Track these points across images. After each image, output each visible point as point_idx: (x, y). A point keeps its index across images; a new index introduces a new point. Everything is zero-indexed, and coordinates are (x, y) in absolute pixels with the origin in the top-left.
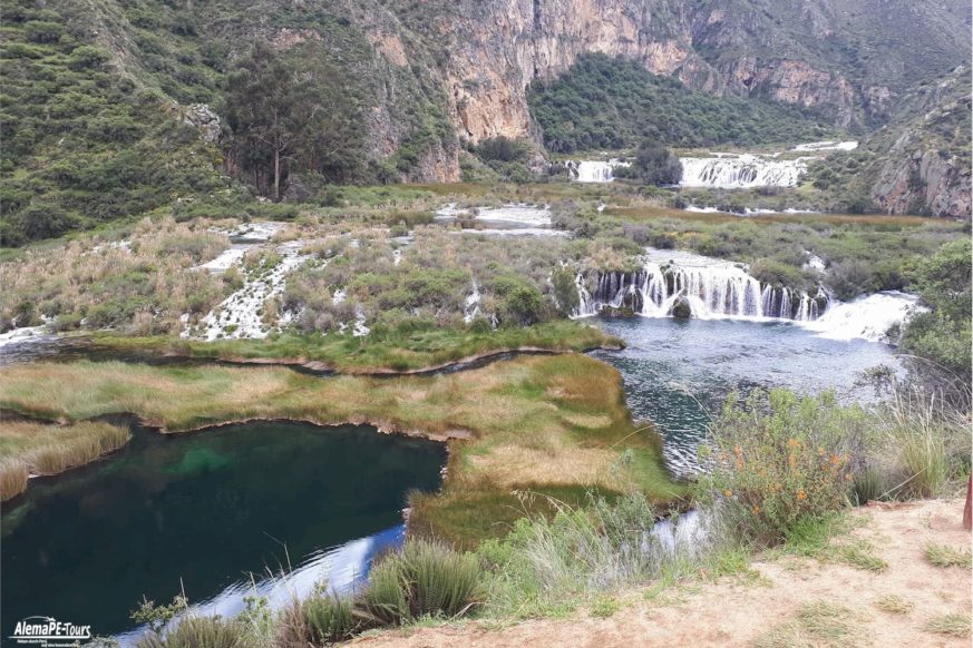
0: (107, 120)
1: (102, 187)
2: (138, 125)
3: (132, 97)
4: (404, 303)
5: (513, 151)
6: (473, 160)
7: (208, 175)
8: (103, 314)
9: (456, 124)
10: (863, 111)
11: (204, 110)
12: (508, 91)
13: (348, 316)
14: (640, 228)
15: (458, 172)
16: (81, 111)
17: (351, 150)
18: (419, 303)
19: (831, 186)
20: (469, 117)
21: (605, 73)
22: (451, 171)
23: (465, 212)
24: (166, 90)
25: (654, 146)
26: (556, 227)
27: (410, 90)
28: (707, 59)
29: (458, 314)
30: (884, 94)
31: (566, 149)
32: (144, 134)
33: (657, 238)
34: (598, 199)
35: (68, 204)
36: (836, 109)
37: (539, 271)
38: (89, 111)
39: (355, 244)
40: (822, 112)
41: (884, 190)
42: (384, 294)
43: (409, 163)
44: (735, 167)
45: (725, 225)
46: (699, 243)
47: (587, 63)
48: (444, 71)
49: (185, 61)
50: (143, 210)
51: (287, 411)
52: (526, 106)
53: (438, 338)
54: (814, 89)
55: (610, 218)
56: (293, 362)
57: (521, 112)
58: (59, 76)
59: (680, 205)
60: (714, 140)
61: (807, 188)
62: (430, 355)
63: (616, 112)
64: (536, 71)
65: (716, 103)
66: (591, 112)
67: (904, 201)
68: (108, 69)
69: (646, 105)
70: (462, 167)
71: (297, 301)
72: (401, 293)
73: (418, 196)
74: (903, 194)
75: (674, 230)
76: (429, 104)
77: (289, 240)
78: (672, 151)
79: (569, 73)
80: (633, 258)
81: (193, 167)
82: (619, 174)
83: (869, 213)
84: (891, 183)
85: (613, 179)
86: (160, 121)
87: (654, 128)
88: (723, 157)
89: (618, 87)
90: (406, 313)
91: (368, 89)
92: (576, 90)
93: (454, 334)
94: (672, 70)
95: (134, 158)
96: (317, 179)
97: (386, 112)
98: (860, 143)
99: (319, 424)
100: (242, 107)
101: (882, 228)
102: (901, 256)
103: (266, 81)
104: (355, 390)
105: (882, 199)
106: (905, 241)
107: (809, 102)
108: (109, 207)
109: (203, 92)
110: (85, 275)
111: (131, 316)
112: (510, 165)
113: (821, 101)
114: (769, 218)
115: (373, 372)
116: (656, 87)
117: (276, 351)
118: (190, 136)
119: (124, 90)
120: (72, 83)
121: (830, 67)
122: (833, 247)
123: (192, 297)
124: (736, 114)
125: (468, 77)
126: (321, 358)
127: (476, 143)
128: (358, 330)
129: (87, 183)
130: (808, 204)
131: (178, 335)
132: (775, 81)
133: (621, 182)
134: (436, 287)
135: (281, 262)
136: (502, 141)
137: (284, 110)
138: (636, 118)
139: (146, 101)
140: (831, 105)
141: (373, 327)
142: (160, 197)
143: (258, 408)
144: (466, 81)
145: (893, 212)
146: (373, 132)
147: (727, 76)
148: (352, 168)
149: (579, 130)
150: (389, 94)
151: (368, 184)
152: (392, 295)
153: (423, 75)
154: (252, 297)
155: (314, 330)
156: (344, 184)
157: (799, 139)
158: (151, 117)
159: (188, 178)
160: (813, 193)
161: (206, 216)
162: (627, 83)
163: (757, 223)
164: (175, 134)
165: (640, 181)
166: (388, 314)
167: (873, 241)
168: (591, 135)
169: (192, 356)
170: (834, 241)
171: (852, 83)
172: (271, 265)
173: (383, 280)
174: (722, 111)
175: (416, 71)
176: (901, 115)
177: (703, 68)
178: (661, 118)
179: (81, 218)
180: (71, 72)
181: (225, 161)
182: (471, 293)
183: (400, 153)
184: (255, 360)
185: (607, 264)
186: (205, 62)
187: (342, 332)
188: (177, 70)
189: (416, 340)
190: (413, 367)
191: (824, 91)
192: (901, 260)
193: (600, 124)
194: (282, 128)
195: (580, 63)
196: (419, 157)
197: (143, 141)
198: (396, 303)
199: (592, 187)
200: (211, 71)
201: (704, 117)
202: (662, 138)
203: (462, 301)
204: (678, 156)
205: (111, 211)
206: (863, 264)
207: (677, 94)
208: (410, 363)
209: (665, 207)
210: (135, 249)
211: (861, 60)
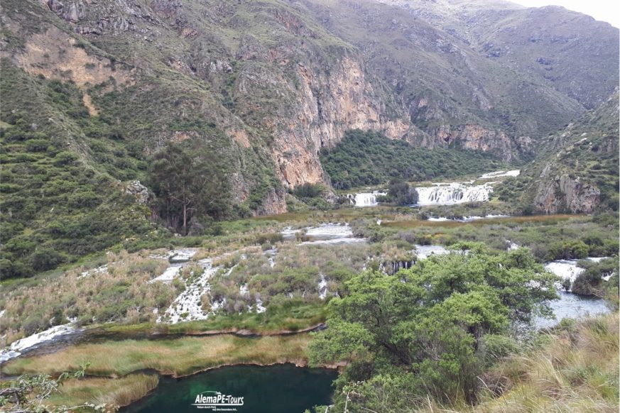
0: (80, 194)
1: (79, 236)
2: (98, 196)
3: (92, 180)
4: (283, 290)
5: (315, 191)
6: (293, 198)
7: (143, 223)
8: (105, 313)
9: (280, 178)
10: (517, 151)
11: (137, 184)
12: (309, 156)
13: (252, 301)
14: (409, 234)
15: (285, 207)
16: (63, 191)
17: (223, 200)
18: (292, 290)
19: (510, 199)
20: (288, 173)
21: (362, 141)
22: (281, 206)
23: (299, 231)
24: (111, 174)
25: (399, 182)
26: (356, 236)
27: (253, 161)
28: (421, 128)
29: (316, 294)
30: (528, 140)
31: (345, 187)
32: (102, 201)
33: (420, 239)
34: (374, 217)
35: (59, 247)
36: (502, 151)
37: (357, 264)
38: (68, 191)
39: (244, 257)
40: (494, 154)
41: (542, 200)
42: (270, 286)
43: (257, 204)
44: (449, 191)
45: (457, 229)
46: (445, 241)
47: (351, 136)
48: (271, 148)
49: (119, 155)
50: (105, 247)
51: (241, 359)
52: (320, 164)
53: (308, 310)
54: (487, 140)
55: (388, 229)
56: (229, 331)
57: (317, 168)
58: (48, 170)
59: (424, 218)
60: (432, 175)
61: (495, 201)
62: (309, 320)
63: (372, 163)
64: (322, 143)
65: (430, 153)
66: (358, 165)
67: (554, 205)
68: (77, 164)
69: (389, 158)
70: (287, 204)
71: (220, 295)
72: (280, 284)
73: (267, 224)
74: (553, 201)
75: (429, 233)
76: (265, 168)
77: (202, 258)
78: (410, 184)
79: (342, 143)
80: (410, 252)
81: (133, 219)
82: (380, 200)
83: (535, 215)
84: (545, 195)
85: (377, 203)
86: (111, 193)
87: (396, 171)
88: (441, 185)
89: (370, 149)
90: (285, 296)
91: (229, 163)
92: (347, 152)
93: (316, 307)
94: (401, 136)
95: (97, 216)
96: (209, 219)
97: (241, 175)
98: (521, 172)
99: (261, 365)
100: (163, 181)
101: (546, 223)
102: (562, 239)
103: (178, 165)
104: (274, 344)
105: (541, 205)
106: (562, 230)
107: (485, 148)
108: (84, 247)
109: (131, 173)
110: (87, 290)
111: (124, 313)
112: (315, 200)
113: (492, 147)
114: (480, 222)
115: (278, 333)
116: (393, 147)
117: (218, 326)
118: (130, 200)
119: (88, 176)
120: (56, 174)
121: (494, 127)
122: (522, 237)
123: (159, 298)
124: (442, 159)
125: (285, 151)
126: (246, 328)
127: (293, 188)
128: (259, 309)
129: (70, 234)
130: (499, 211)
131: (155, 322)
132: (463, 138)
133: (382, 205)
134: (301, 279)
135: (203, 272)
136: (308, 186)
137: (188, 181)
138: (384, 165)
139: (102, 181)
140: (498, 149)
141: (268, 307)
142: (114, 239)
143: (224, 358)
144: (285, 153)
145: (549, 212)
146: (234, 188)
147: (434, 137)
148: (223, 210)
149: (351, 175)
150: (242, 164)
151: (234, 219)
152: (275, 286)
153: (259, 151)
154: (193, 295)
155: (234, 311)
156: (220, 221)
157: (483, 171)
158: (106, 191)
159: (131, 225)
160: (500, 205)
161: (146, 248)
162: (376, 146)
163: (475, 226)
164: (121, 200)
165: (394, 203)
166: (275, 298)
167: (544, 231)
168: (359, 177)
169: (169, 333)
170: (522, 233)
171: (508, 135)
172: (198, 275)
173: (268, 277)
174: (434, 157)
175: (256, 150)
176: (542, 153)
177: (419, 134)
178: (399, 165)
179: (66, 255)
180: (55, 168)
181: (152, 213)
182: (321, 281)
183: (251, 198)
184: (207, 332)
185: (396, 256)
186: (129, 155)
187: (250, 312)
188: (115, 161)
189: (295, 312)
190: (301, 328)
191: (493, 141)
192: (562, 242)
193: (363, 171)
194: (188, 191)
195: (347, 136)
196: (262, 200)
197: (101, 205)
198: (279, 290)
199: (368, 210)
200: (134, 160)
201: (424, 162)
202: (401, 176)
203: (317, 286)
204: (415, 187)
205: (85, 250)
206: (542, 245)
207: (406, 149)
208: (299, 326)
209: (416, 220)
210: (111, 271)
211: (511, 122)
